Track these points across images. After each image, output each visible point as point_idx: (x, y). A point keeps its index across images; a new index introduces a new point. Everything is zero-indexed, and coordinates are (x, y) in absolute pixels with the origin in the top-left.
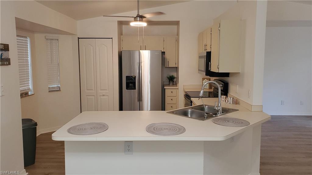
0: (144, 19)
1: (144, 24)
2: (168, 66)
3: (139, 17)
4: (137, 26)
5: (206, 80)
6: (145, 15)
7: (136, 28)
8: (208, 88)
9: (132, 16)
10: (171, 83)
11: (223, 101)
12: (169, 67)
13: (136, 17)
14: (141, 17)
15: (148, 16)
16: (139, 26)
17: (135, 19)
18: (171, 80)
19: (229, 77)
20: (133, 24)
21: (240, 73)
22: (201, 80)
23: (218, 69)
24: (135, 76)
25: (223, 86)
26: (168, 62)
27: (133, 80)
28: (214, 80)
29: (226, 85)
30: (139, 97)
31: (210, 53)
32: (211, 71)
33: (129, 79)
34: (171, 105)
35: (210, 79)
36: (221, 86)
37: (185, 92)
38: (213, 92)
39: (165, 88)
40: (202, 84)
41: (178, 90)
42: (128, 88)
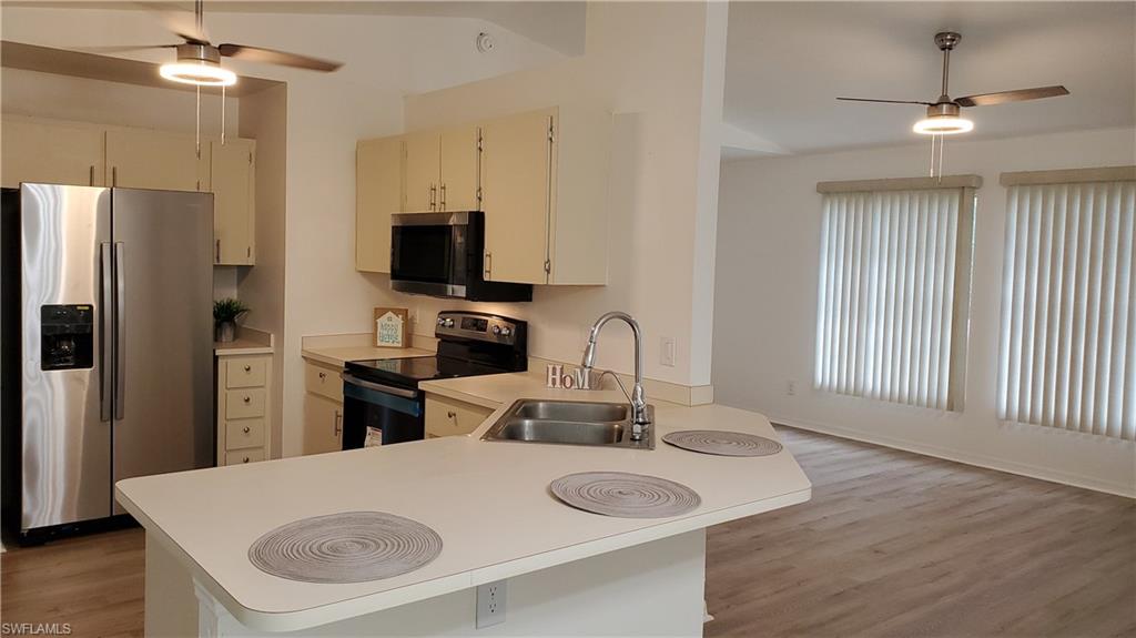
1: (226, 77)
2: (218, 261)
3: (205, 45)
4: (194, 82)
5: (390, 314)
8: (400, 345)
10: (228, 333)
11: (554, 383)
12: (221, 263)
16: (198, 82)
18: (226, 320)
19: (531, 300)
21: (603, 286)
22: (369, 315)
23: (548, 271)
24: (91, 307)
25: (513, 331)
26: (218, 245)
27: (81, 323)
28: (442, 313)
29: (521, 328)
30: (109, 403)
31: (477, 219)
32: (485, 279)
33: (57, 317)
34: (245, 424)
35: (407, 310)
36: (504, 332)
37: (348, 364)
38: (436, 356)
39: (218, 352)
40: (376, 330)
41: (270, 359)
42: (50, 361)
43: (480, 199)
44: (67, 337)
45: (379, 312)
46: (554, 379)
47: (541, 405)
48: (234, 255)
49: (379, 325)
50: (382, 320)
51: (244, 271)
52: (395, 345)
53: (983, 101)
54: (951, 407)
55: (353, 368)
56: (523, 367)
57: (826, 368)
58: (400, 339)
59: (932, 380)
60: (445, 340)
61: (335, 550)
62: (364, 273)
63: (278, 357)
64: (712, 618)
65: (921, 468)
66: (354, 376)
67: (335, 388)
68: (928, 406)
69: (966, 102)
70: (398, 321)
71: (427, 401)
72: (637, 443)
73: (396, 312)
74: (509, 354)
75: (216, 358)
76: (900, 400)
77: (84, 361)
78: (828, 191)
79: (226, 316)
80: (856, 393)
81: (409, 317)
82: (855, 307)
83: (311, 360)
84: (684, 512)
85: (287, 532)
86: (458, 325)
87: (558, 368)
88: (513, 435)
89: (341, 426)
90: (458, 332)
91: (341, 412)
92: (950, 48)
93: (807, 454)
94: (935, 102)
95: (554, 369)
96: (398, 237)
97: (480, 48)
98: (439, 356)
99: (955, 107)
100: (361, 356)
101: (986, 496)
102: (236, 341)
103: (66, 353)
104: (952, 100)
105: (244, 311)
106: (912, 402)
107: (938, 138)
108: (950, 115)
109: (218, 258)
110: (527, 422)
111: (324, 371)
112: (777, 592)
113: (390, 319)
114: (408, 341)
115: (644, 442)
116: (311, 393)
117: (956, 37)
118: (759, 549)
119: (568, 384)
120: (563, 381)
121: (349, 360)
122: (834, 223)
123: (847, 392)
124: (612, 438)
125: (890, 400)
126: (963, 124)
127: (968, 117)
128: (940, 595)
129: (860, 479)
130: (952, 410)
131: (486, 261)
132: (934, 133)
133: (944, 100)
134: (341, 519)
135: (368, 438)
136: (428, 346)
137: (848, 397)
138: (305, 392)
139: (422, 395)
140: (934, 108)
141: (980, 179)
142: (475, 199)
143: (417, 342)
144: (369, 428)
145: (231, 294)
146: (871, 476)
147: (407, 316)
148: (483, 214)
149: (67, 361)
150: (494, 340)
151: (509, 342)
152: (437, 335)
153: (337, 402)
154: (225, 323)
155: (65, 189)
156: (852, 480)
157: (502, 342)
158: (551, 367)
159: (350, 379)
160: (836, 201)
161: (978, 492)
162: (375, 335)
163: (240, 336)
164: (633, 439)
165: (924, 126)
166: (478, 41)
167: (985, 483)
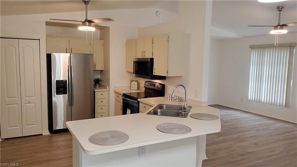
0: (92, 24)
1: (93, 29)
3: (88, 22)
4: (86, 30)
5: (134, 81)
6: (94, 21)
7: (84, 32)
8: (136, 89)
9: (80, 21)
10: (98, 86)
11: (169, 100)
12: (96, 70)
13: (84, 21)
14: (90, 22)
15: (96, 21)
16: (87, 30)
17: (84, 23)
18: (97, 83)
19: (165, 79)
20: (81, 28)
21: (182, 76)
22: (129, 82)
23: (167, 73)
24: (66, 80)
25: (161, 87)
26: (95, 65)
27: (64, 84)
28: (145, 82)
29: (163, 86)
30: (70, 102)
31: (152, 60)
32: (154, 74)
33: (59, 83)
34: (101, 107)
35: (138, 81)
36: (159, 87)
37: (123, 94)
38: (144, 92)
39: (95, 90)
40: (131, 85)
41: (107, 92)
42: (58, 93)
43: (153, 55)
44: (61, 87)
45: (132, 81)
46: (169, 99)
47: (164, 105)
48: (98, 68)
49: (132, 85)
50: (132, 83)
51: (101, 71)
52: (135, 89)
53: (290, 25)
54: (286, 106)
55: (124, 95)
56: (164, 96)
57: (251, 95)
58: (136, 87)
59: (280, 99)
60: (146, 88)
61: (106, 138)
62: (128, 72)
63: (109, 91)
64: (207, 158)
65: (276, 123)
66: (125, 97)
67: (121, 99)
68: (279, 106)
69: (285, 25)
70: (136, 83)
71: (140, 103)
72: (183, 116)
73: (136, 81)
74: (160, 92)
75: (94, 92)
76: (271, 104)
77: (65, 92)
78: (253, 47)
79: (97, 82)
80: (259, 102)
81: (139, 82)
82: (259, 78)
83: (116, 93)
84: (186, 133)
85: (98, 134)
86: (149, 85)
87: (170, 96)
88: (155, 113)
89: (122, 108)
90: (149, 87)
91: (122, 105)
92: (281, 11)
93: (244, 118)
94: (276, 26)
95: (169, 97)
96: (135, 64)
97: (157, 15)
98: (145, 92)
99: (282, 27)
100: (127, 92)
101: (292, 131)
102: (100, 87)
103: (61, 91)
104: (281, 25)
105: (101, 80)
106: (275, 105)
107: (277, 35)
108: (280, 29)
109: (95, 68)
110: (159, 110)
111: (118, 95)
112: (226, 153)
113: (134, 83)
114: (138, 88)
115: (185, 116)
116: (116, 100)
117: (282, 8)
118: (224, 142)
119: (173, 100)
120: (172, 100)
121: (124, 93)
122: (254, 56)
123: (257, 101)
124: (178, 115)
125: (269, 104)
126: (284, 31)
127: (285, 29)
128: (271, 156)
129: (257, 125)
130: (286, 107)
131: (154, 70)
132: (276, 34)
133: (279, 25)
134: (109, 132)
135: (127, 111)
136: (143, 90)
137: (257, 103)
138: (115, 100)
139: (139, 102)
140: (276, 27)
141: (296, 44)
142: (151, 55)
143: (140, 88)
144: (128, 109)
145: (98, 76)
146: (260, 124)
147: (138, 82)
148: (153, 58)
149: (62, 93)
150: (157, 89)
151: (160, 89)
152: (144, 87)
153: (121, 103)
154: (97, 84)
155: (61, 54)
156: (255, 125)
157: (159, 89)
158: (169, 96)
159: (124, 98)
160: (255, 50)
161: (290, 130)
162: (131, 86)
163: (101, 86)
164: (182, 115)
165: (273, 32)
166: (156, 13)
167: (294, 127)
